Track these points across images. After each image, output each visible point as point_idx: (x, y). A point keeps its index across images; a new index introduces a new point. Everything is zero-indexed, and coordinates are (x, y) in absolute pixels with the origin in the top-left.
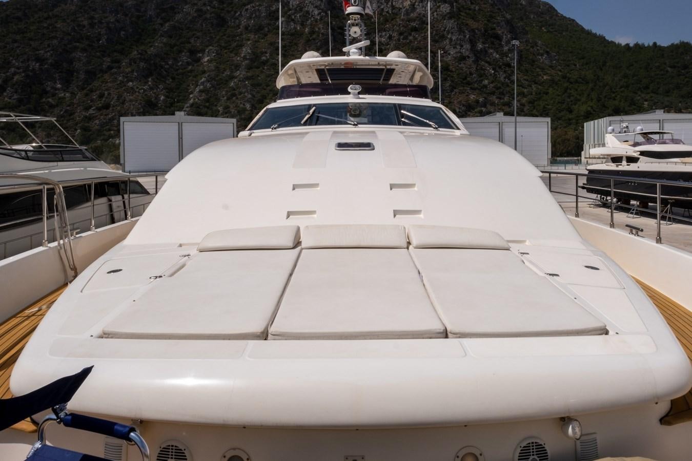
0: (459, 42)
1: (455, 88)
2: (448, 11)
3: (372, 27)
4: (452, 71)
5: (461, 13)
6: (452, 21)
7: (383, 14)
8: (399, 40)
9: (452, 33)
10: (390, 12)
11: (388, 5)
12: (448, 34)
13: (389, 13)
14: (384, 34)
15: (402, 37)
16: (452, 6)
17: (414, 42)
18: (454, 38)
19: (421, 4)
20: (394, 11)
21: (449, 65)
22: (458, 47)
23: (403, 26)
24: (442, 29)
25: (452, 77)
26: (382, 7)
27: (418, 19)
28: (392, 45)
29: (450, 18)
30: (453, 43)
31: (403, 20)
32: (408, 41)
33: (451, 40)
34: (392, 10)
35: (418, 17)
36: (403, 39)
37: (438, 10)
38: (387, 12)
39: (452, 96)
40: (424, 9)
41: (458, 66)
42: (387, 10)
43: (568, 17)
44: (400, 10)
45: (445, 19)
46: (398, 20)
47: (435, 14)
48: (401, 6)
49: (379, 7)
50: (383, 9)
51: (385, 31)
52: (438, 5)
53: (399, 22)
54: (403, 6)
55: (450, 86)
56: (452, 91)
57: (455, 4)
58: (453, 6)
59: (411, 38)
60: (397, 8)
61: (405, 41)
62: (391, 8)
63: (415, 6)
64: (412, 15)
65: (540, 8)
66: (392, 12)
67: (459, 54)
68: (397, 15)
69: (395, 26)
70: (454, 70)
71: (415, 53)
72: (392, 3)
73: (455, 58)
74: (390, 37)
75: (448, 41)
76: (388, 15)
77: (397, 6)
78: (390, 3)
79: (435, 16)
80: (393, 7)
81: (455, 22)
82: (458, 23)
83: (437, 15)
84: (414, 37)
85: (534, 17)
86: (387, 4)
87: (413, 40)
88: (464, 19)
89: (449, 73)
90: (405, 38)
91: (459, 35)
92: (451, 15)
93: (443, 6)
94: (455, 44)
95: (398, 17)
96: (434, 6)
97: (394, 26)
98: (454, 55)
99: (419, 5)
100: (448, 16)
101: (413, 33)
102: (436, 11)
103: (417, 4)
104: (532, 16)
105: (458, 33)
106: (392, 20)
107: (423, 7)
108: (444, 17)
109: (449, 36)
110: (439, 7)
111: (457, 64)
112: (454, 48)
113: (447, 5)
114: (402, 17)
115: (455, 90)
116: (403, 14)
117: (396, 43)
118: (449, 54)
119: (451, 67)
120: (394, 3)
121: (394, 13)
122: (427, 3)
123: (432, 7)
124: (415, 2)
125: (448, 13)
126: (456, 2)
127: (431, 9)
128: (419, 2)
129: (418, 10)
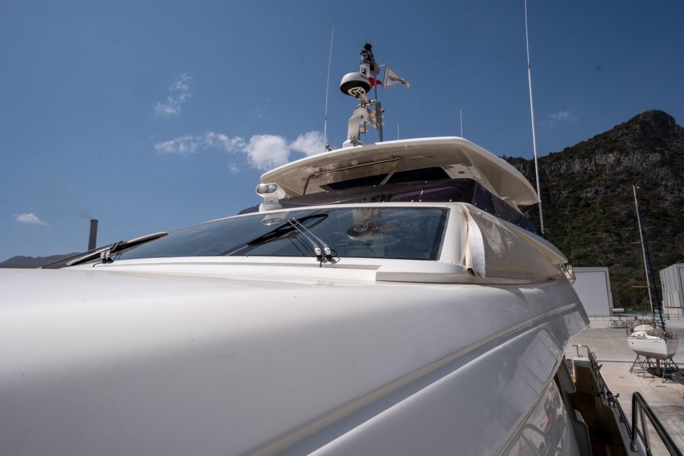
0: (676, 187)
1: (679, 233)
2: (659, 160)
3: (576, 185)
4: (671, 216)
5: (675, 159)
6: (665, 168)
7: (588, 172)
8: (606, 193)
9: (667, 179)
10: (594, 170)
11: (592, 164)
12: (662, 181)
13: (593, 171)
14: (589, 190)
15: (609, 190)
16: (663, 154)
17: (624, 193)
18: (669, 184)
19: (626, 158)
20: (598, 168)
21: (668, 211)
22: (676, 192)
23: (609, 180)
24: (654, 177)
25: (673, 222)
26: (585, 166)
27: (626, 171)
28: (599, 198)
29: (663, 165)
30: (669, 189)
31: (608, 175)
32: (616, 193)
33: (666, 186)
34: (596, 167)
35: (624, 170)
36: (611, 192)
37: (647, 160)
38: (591, 170)
39: (675, 241)
40: (630, 162)
41: (678, 211)
42: (590, 169)
44: (604, 167)
45: (656, 168)
46: (603, 175)
47: (644, 164)
48: (605, 163)
49: (582, 167)
50: (586, 168)
51: (590, 186)
52: (646, 155)
53: (605, 177)
54: (607, 162)
55: (671, 231)
56: (674, 236)
57: (666, 152)
58: (665, 154)
59: (619, 190)
60: (601, 165)
61: (612, 193)
62: (594, 166)
63: (621, 161)
64: (618, 169)
66: (596, 169)
67: (678, 199)
68: (601, 171)
69: (601, 182)
70: (674, 215)
71: (626, 203)
72: (595, 161)
73: (674, 203)
74: (597, 192)
75: (662, 188)
76: (592, 172)
77: (601, 163)
78: (593, 162)
80: (597, 165)
81: (668, 168)
82: (672, 170)
83: (647, 165)
84: (622, 188)
86: (590, 163)
87: (622, 192)
88: (679, 165)
89: (668, 218)
90: (613, 191)
91: (676, 180)
92: (663, 163)
93: (652, 156)
94: (673, 189)
95: (603, 172)
96: (642, 157)
97: (599, 181)
98: (672, 201)
99: (624, 159)
100: (660, 164)
101: (621, 185)
102: (645, 162)
105: (674, 178)
106: (597, 176)
107: (629, 160)
108: (655, 166)
109: (664, 183)
110: (648, 157)
111: (677, 208)
112: (671, 193)
113: (656, 154)
114: (608, 172)
115: (679, 235)
116: (608, 170)
117: (603, 197)
118: (666, 200)
119: (670, 213)
120: (597, 161)
121: (598, 170)
122: (634, 156)
123: (639, 158)
124: (620, 157)
125: (659, 162)
126: (668, 150)
127: (638, 161)
128: (625, 156)
129: (624, 164)
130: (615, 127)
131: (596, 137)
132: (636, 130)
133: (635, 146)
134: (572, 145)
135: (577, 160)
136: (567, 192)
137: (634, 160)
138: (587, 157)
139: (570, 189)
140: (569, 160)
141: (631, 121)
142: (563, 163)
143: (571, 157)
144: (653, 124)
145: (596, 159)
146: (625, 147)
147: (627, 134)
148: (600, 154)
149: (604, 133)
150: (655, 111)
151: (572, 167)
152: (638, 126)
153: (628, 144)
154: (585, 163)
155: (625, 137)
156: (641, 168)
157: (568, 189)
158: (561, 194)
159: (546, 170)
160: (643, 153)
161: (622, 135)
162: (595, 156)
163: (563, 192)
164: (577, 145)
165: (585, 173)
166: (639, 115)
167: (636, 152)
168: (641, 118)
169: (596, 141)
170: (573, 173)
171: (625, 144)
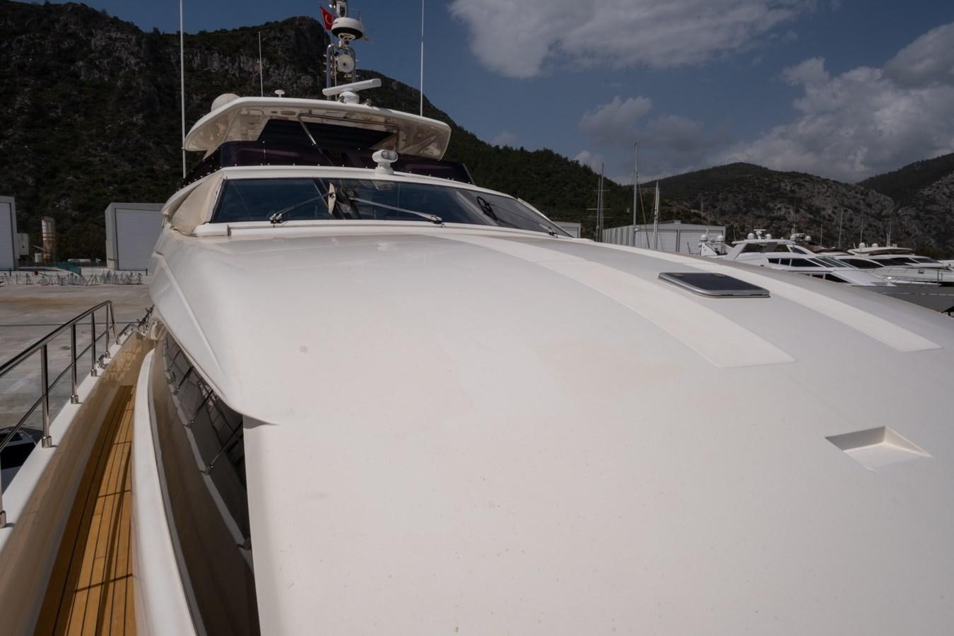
2: (310, 85)
7: (228, 76)
10: (237, 75)
11: (234, 67)
13: (236, 77)
16: (315, 79)
19: (277, 71)
20: (241, 75)
26: (227, 67)
34: (240, 73)
37: (298, 82)
38: (234, 75)
40: (280, 77)
42: (233, 73)
43: (440, 110)
44: (249, 75)
46: (248, 87)
47: (295, 85)
48: (251, 70)
49: (222, 67)
50: (227, 70)
52: (298, 75)
53: (249, 90)
54: (254, 70)
57: (318, 77)
60: (245, 71)
62: (237, 71)
65: (411, 95)
66: (239, 75)
72: (239, 65)
77: (247, 69)
78: (237, 64)
79: (295, 89)
80: (241, 70)
83: (297, 87)
85: (405, 105)
86: (233, 65)
93: (304, 77)
96: (293, 76)
99: (274, 72)
102: (296, 83)
103: (271, 70)
104: (403, 104)
106: (240, 86)
107: (279, 74)
110: (299, 78)
113: (309, 76)
114: (253, 84)
116: (253, 80)
120: (242, 65)
121: (241, 78)
122: (284, 72)
123: (290, 76)
124: (269, 68)
125: (310, 87)
126: (320, 75)
127: (289, 79)
128: (274, 69)
129: (273, 78)
130: (267, 23)
131: (242, 29)
132: (290, 37)
133: (287, 59)
134: (210, 30)
135: (217, 55)
136: (200, 98)
137: (285, 76)
138: (230, 55)
139: (205, 95)
140: (206, 52)
141: (286, 23)
142: (196, 54)
143: (208, 49)
144: (308, 35)
145: (240, 61)
146: (276, 56)
147: (280, 39)
148: (246, 55)
149: (253, 27)
150: (312, 20)
151: (209, 63)
152: (292, 33)
153: (280, 53)
154: (225, 63)
155: (277, 42)
156: (291, 90)
157: (202, 94)
158: (192, 98)
159: (172, 57)
160: (294, 70)
161: (275, 38)
162: (239, 57)
163: (195, 96)
164: (216, 31)
165: (225, 76)
166: (295, 18)
167: (288, 68)
168: (297, 23)
169: (242, 35)
170: (209, 72)
171: (276, 52)
